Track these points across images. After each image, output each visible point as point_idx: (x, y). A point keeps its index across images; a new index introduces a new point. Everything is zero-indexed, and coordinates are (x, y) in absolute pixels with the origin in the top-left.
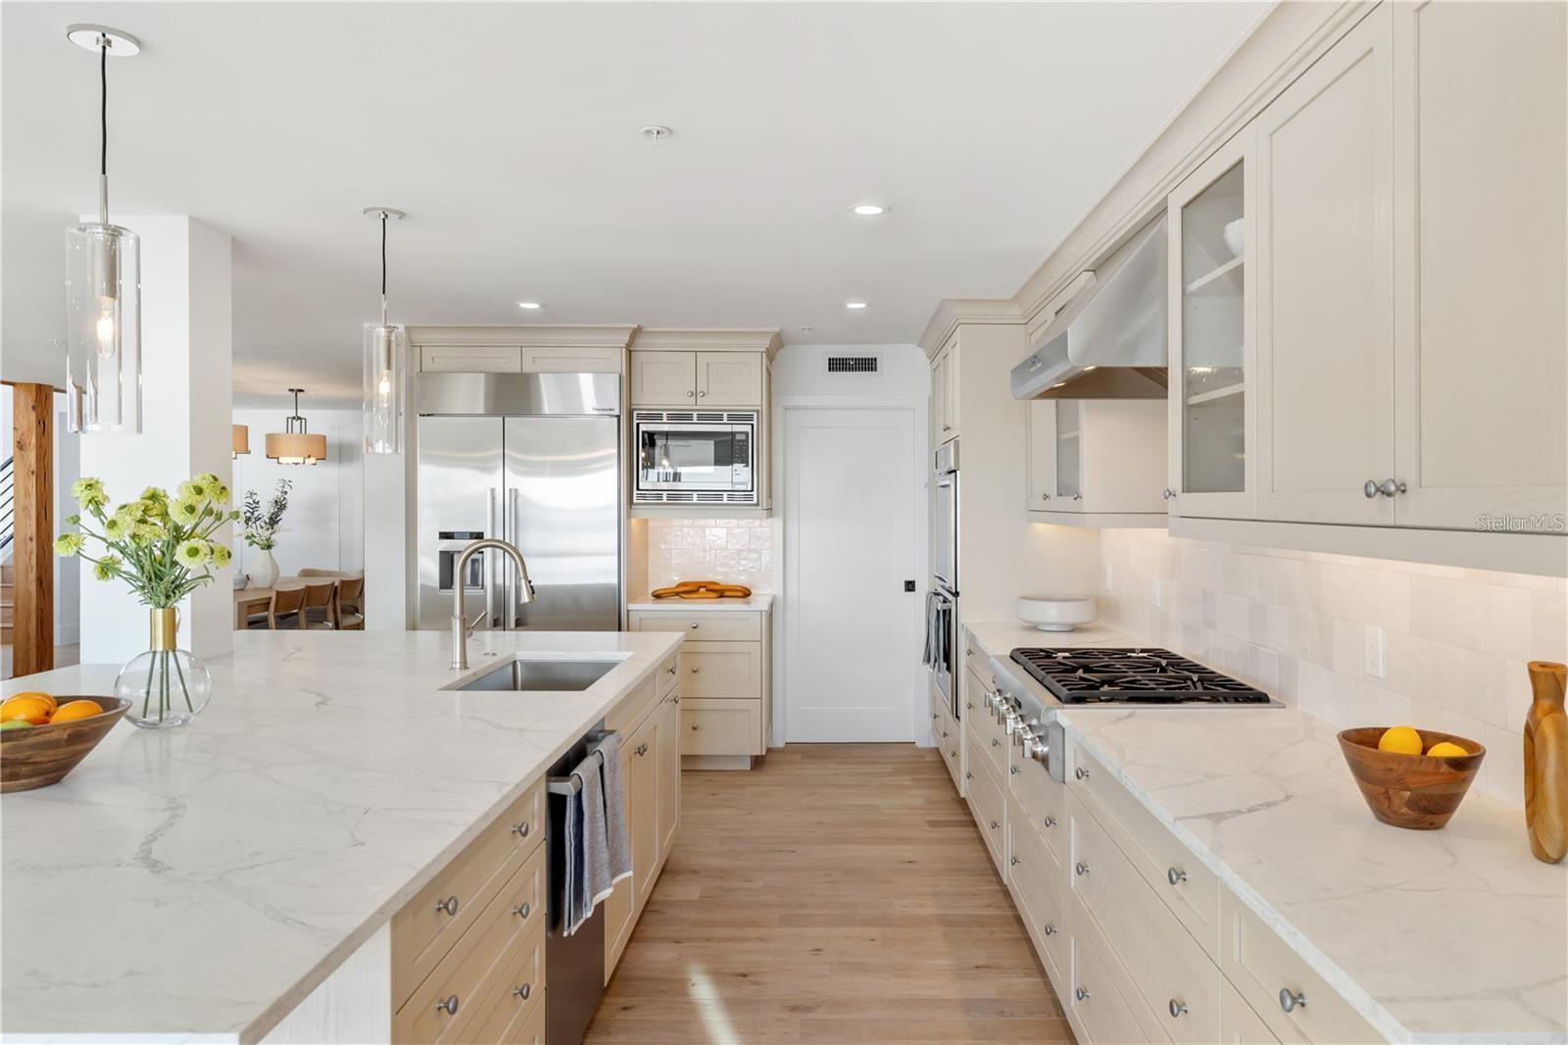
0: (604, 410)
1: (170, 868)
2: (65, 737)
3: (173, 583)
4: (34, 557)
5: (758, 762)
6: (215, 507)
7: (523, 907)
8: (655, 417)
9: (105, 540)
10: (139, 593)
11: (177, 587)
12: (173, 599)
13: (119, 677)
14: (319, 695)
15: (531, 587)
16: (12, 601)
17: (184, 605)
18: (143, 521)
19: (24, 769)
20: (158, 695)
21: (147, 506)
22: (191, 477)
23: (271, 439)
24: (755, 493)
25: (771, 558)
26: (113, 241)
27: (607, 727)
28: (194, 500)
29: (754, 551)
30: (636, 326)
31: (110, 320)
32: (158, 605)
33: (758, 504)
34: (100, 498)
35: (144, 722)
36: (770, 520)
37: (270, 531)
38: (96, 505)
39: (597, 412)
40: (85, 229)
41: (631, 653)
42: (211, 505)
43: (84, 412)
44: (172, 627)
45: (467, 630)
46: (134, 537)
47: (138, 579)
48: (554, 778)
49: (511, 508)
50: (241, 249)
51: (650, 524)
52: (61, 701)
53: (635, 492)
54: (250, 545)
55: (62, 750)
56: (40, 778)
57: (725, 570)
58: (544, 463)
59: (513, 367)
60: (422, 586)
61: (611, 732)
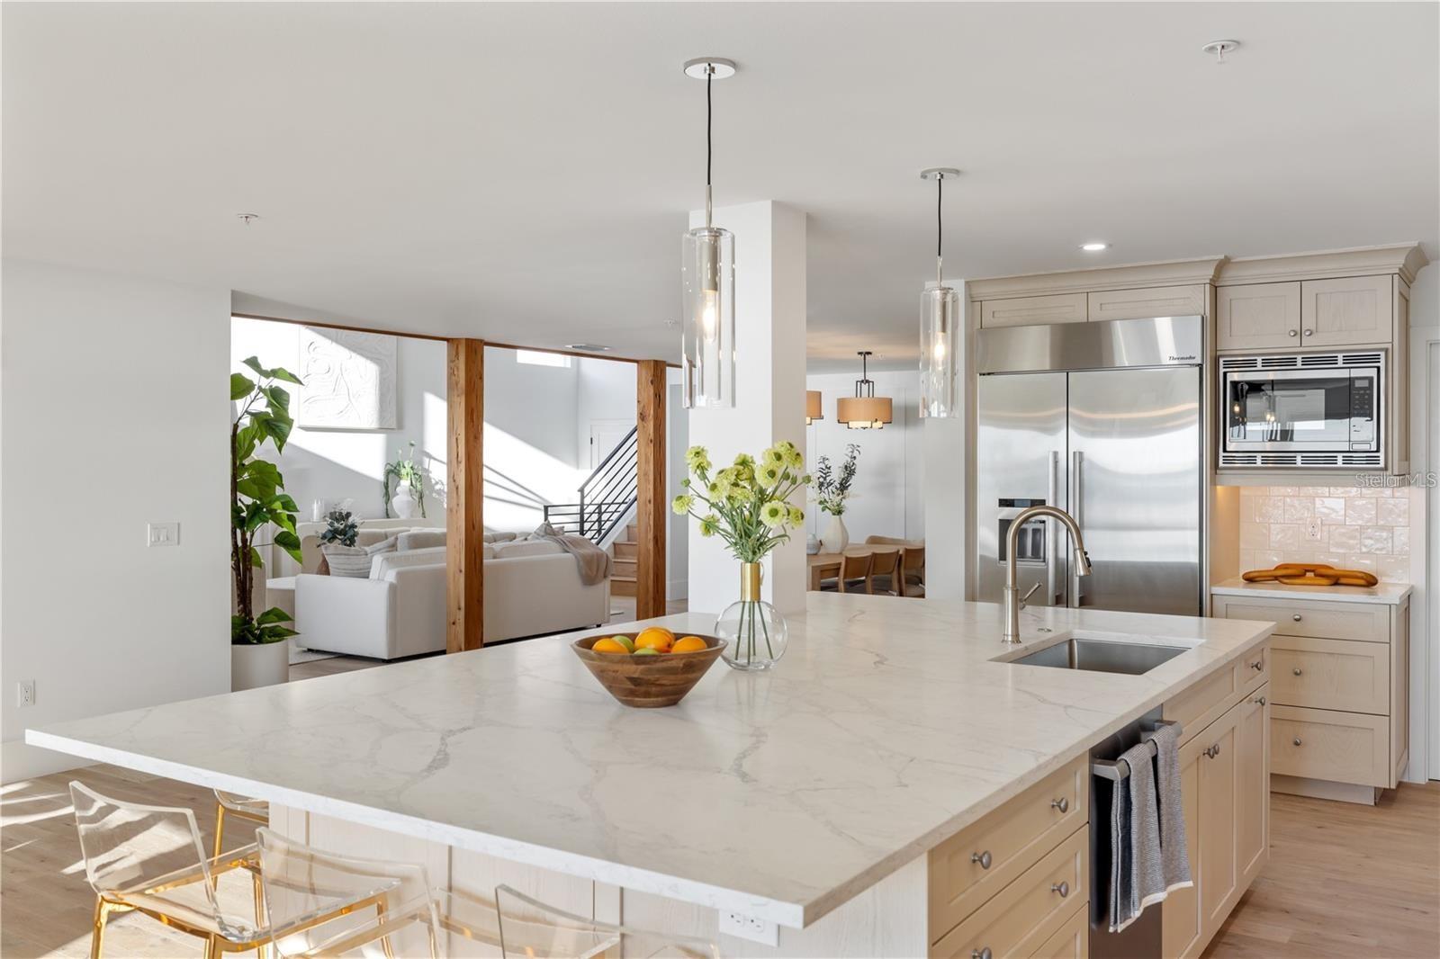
0: (1182, 358)
1: (756, 781)
2: (681, 665)
3: (758, 540)
4: (652, 517)
5: (1385, 798)
6: (792, 472)
7: (1062, 885)
8: (1249, 364)
9: (708, 501)
10: (732, 549)
11: (761, 544)
12: (758, 555)
13: (717, 623)
14: (877, 655)
15: (1087, 559)
16: (636, 558)
17: (767, 561)
18: (736, 485)
19: (654, 689)
20: (747, 641)
21: (739, 471)
22: (773, 446)
23: (842, 403)
24: (1382, 455)
25: (1407, 536)
26: (716, 241)
27: (1166, 717)
28: (775, 465)
29: (1383, 528)
30: (1222, 257)
31: (713, 309)
32: (747, 560)
33: (1386, 468)
34: (705, 464)
35: (736, 664)
36: (1406, 490)
37: (841, 496)
38: (702, 468)
39: (1176, 362)
40: (695, 234)
41: (1204, 641)
42: (788, 470)
43: (693, 383)
44: (757, 580)
45: (1019, 602)
46: (729, 498)
47: (732, 536)
48: (1099, 761)
49: (1076, 474)
50: (814, 224)
51: (1243, 492)
52: (678, 636)
53: (1221, 454)
54: (823, 510)
55: (680, 677)
56: (664, 699)
57: (1342, 551)
58: (1113, 422)
59: (1079, 317)
60: (981, 556)
61: (1170, 723)
